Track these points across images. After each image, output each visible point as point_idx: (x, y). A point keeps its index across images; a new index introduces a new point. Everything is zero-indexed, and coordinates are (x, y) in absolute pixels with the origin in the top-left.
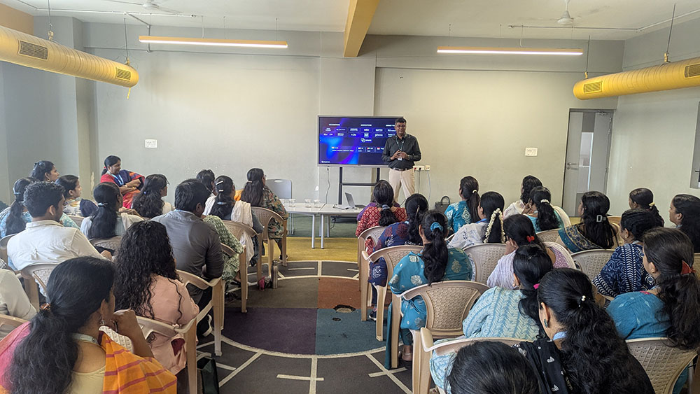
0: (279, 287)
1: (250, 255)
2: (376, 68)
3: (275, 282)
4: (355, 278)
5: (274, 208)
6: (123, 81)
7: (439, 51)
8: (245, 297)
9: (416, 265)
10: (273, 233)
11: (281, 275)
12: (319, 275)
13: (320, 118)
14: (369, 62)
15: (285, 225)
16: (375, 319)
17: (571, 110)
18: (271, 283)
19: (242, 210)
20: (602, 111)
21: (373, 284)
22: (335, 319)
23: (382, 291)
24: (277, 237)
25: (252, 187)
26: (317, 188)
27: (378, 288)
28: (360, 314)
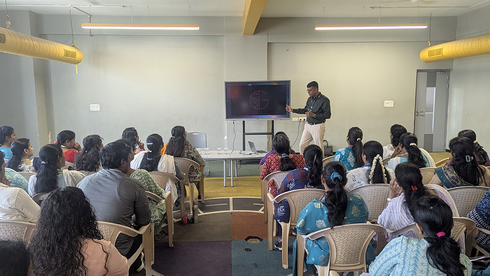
0: (200, 222)
1: (175, 198)
2: (268, 43)
3: (196, 218)
4: (260, 211)
5: (193, 158)
6: (70, 60)
7: (317, 29)
8: (172, 232)
9: (320, 210)
10: (192, 177)
11: (200, 212)
12: (231, 210)
13: (226, 83)
14: (262, 39)
15: (202, 171)
16: (280, 249)
17: (418, 71)
18: (193, 219)
19: (167, 162)
20: (441, 71)
21: (278, 221)
22: (247, 250)
23: (286, 227)
24: (196, 180)
25: (175, 141)
26: (226, 138)
27: (282, 224)
28: (267, 244)
